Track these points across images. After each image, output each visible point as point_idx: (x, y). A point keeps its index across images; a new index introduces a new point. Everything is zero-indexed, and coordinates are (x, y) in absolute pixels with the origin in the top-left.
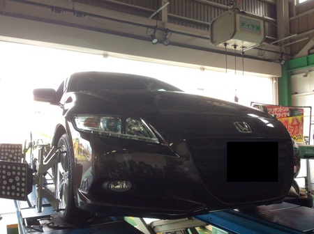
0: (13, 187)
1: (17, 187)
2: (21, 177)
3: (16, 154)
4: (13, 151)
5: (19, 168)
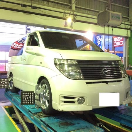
0: (29, 100)
5: (31, 93)
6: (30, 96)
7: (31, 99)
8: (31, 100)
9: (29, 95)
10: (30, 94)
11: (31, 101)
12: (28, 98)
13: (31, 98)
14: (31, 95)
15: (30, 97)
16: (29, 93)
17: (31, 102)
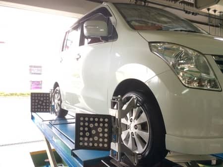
0: (96, 138)
1: (99, 137)
2: (104, 127)
3: (45, 101)
4: (42, 99)
5: (101, 120)
6: (99, 126)
7: (101, 135)
8: (103, 138)
9: (96, 124)
10: (99, 122)
11: (101, 140)
12: (94, 132)
13: (103, 132)
14: (101, 125)
15: (100, 130)
16: (96, 120)
17: (103, 143)
